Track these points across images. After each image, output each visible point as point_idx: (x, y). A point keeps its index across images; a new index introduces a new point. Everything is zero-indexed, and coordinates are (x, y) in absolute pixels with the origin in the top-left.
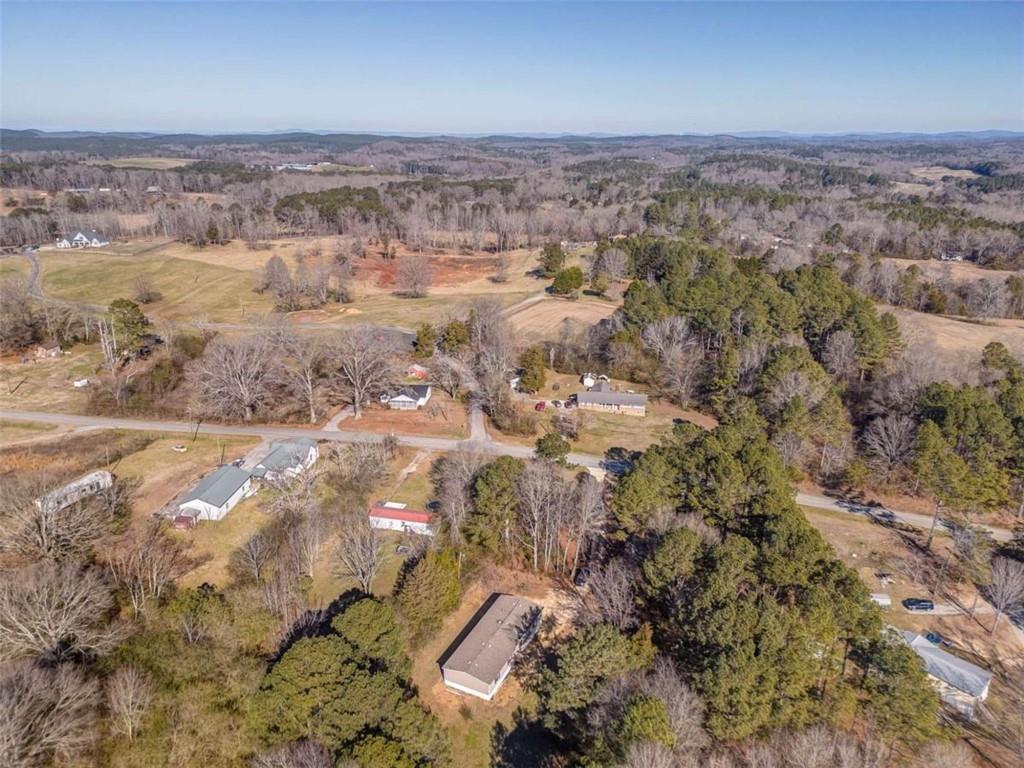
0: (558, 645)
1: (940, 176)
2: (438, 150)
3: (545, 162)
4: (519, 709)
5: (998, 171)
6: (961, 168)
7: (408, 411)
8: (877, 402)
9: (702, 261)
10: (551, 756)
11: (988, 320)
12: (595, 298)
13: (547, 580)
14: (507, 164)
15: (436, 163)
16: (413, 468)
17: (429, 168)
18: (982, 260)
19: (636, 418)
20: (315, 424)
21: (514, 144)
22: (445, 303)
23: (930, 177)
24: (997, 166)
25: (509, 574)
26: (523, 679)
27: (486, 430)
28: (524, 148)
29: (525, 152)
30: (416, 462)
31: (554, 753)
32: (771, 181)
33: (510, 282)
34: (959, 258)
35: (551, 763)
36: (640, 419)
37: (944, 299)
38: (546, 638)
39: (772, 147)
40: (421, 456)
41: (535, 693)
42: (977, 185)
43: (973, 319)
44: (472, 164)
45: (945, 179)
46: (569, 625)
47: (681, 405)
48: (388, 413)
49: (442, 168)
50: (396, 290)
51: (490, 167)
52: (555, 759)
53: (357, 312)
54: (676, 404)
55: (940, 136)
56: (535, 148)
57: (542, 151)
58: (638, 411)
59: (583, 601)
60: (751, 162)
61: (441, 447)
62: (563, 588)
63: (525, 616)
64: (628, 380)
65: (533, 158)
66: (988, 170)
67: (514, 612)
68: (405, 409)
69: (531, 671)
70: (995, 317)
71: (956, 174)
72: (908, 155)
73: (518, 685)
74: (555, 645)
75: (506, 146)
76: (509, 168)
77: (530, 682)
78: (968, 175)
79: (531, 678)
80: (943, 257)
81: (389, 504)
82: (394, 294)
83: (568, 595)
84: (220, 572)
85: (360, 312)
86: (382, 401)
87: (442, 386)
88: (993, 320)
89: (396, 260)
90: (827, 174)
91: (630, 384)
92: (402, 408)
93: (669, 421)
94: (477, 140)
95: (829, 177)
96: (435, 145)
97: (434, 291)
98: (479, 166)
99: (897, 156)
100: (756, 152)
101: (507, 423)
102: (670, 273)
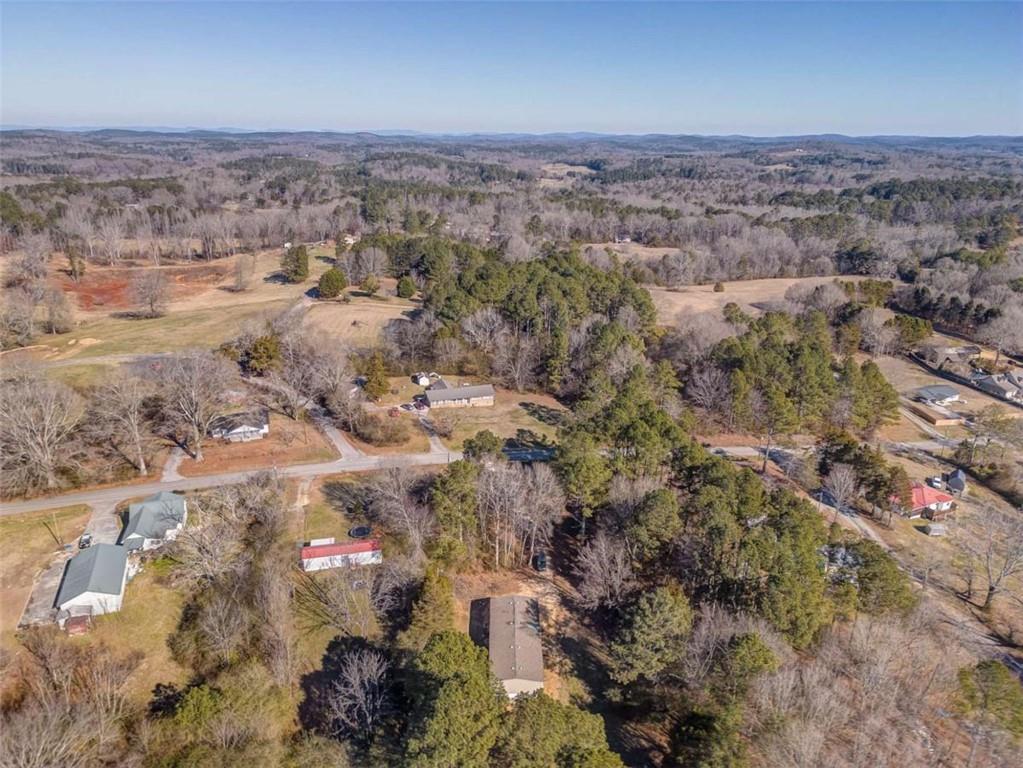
0: (563, 629)
1: (566, 172)
2: (45, 146)
3: (185, 159)
4: (571, 696)
5: (606, 167)
6: (578, 165)
7: (253, 441)
8: (680, 360)
9: (457, 254)
10: (624, 726)
11: (682, 288)
12: (366, 298)
13: (510, 575)
14: (146, 161)
15: (53, 162)
16: (303, 501)
17: (44, 167)
18: (646, 240)
19: (488, 407)
20: (148, 477)
21: (138, 139)
22: (202, 320)
23: (559, 174)
24: (604, 162)
25: (475, 579)
26: (557, 669)
27: (354, 447)
28: (153, 144)
29: (156, 148)
30: (303, 493)
31: (624, 723)
32: (438, 177)
33: (251, 291)
34: (628, 240)
35: (628, 732)
36: (491, 408)
37: (643, 273)
38: (549, 626)
39: (417, 145)
40: (305, 486)
41: (574, 678)
42: (598, 178)
43: (672, 288)
44: (102, 162)
45: (570, 174)
46: (558, 608)
47: (517, 390)
48: (231, 448)
49: (63, 167)
50: (112, 312)
51: (125, 164)
52: (629, 728)
53: (95, 342)
54: (512, 388)
55: (545, 136)
56: (165, 143)
57: (176, 147)
58: (487, 401)
59: (554, 583)
60: (412, 160)
61: (320, 472)
62: (530, 578)
63: (528, 611)
64: (456, 374)
65: (170, 155)
66: (598, 166)
67: (517, 610)
68: (249, 440)
69: (558, 659)
70: (686, 285)
71: (576, 169)
72: (532, 153)
73: (556, 676)
74: (560, 629)
75: (129, 141)
76: (151, 166)
77: (563, 669)
78: (585, 170)
79: (562, 665)
80: (617, 240)
81: (314, 543)
82: (114, 316)
83: (538, 582)
84: (165, 667)
85: (99, 341)
86: (215, 436)
87: (272, 409)
88: (686, 288)
89: (85, 277)
90: (483, 172)
91: (462, 378)
92: (245, 440)
93: (515, 405)
94: (88, 134)
95: (485, 174)
96: (37, 140)
97: (176, 307)
98: (111, 164)
99: (523, 154)
100: (403, 150)
101: (379, 434)
102: (433, 268)
